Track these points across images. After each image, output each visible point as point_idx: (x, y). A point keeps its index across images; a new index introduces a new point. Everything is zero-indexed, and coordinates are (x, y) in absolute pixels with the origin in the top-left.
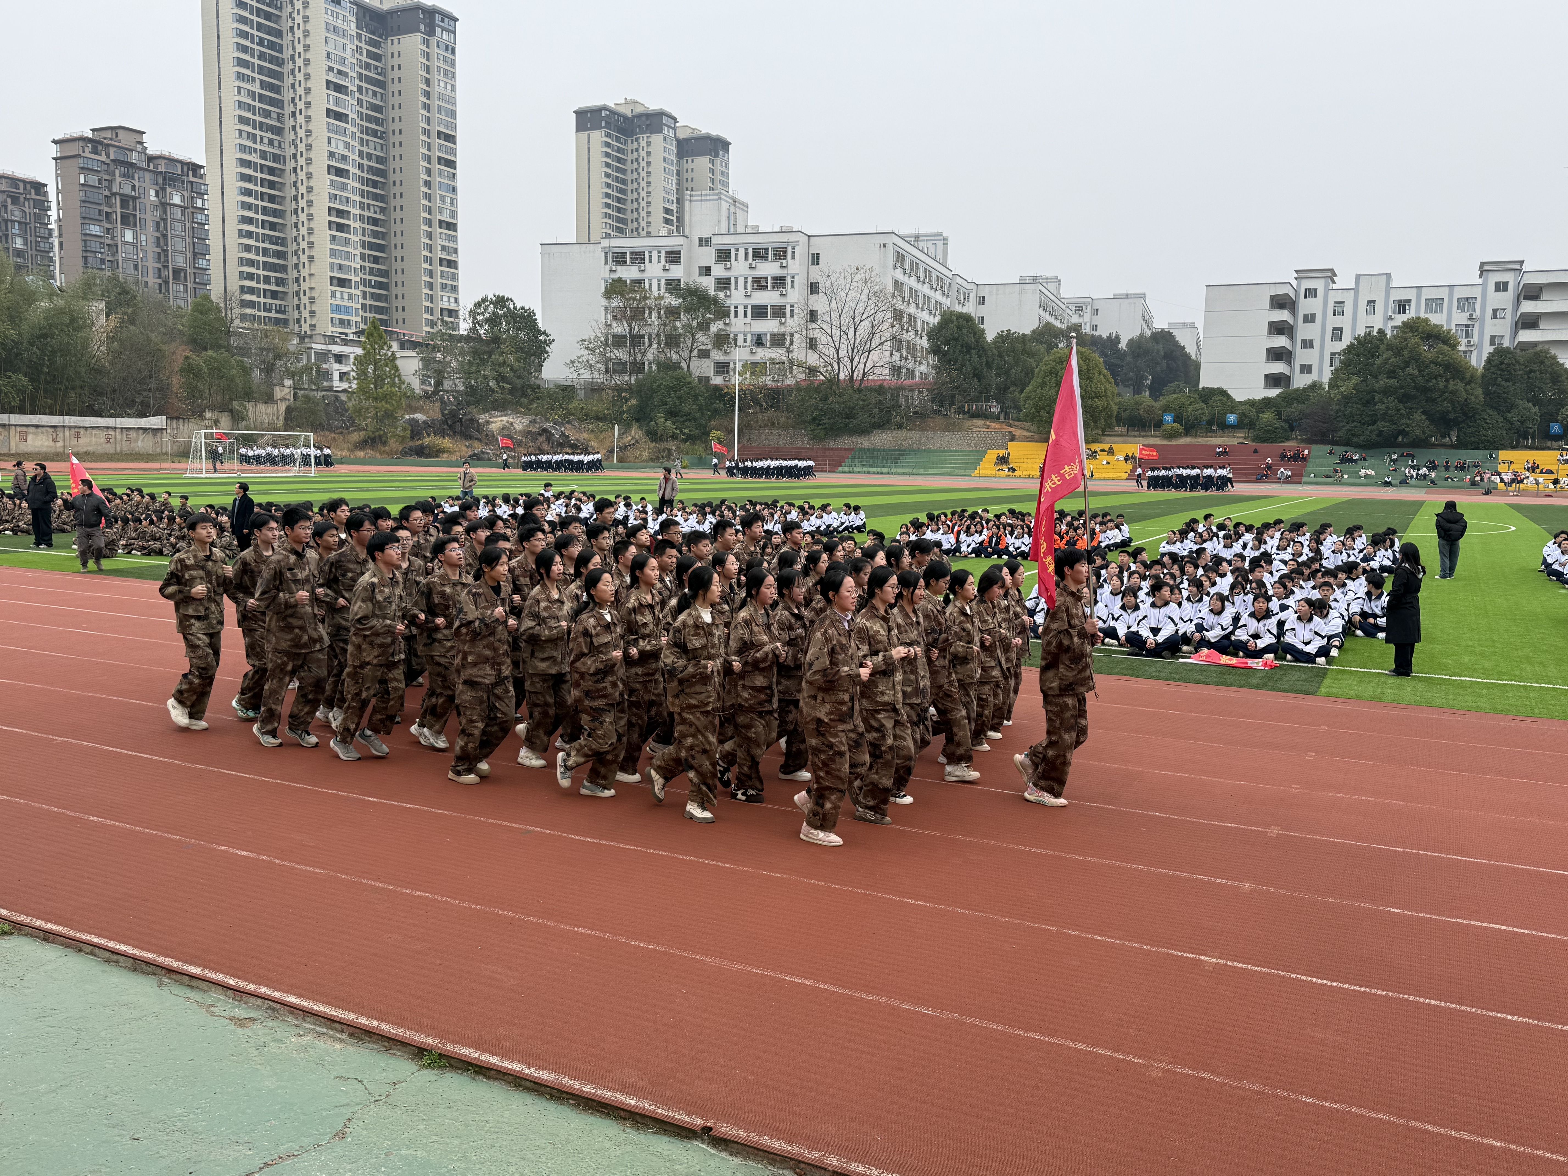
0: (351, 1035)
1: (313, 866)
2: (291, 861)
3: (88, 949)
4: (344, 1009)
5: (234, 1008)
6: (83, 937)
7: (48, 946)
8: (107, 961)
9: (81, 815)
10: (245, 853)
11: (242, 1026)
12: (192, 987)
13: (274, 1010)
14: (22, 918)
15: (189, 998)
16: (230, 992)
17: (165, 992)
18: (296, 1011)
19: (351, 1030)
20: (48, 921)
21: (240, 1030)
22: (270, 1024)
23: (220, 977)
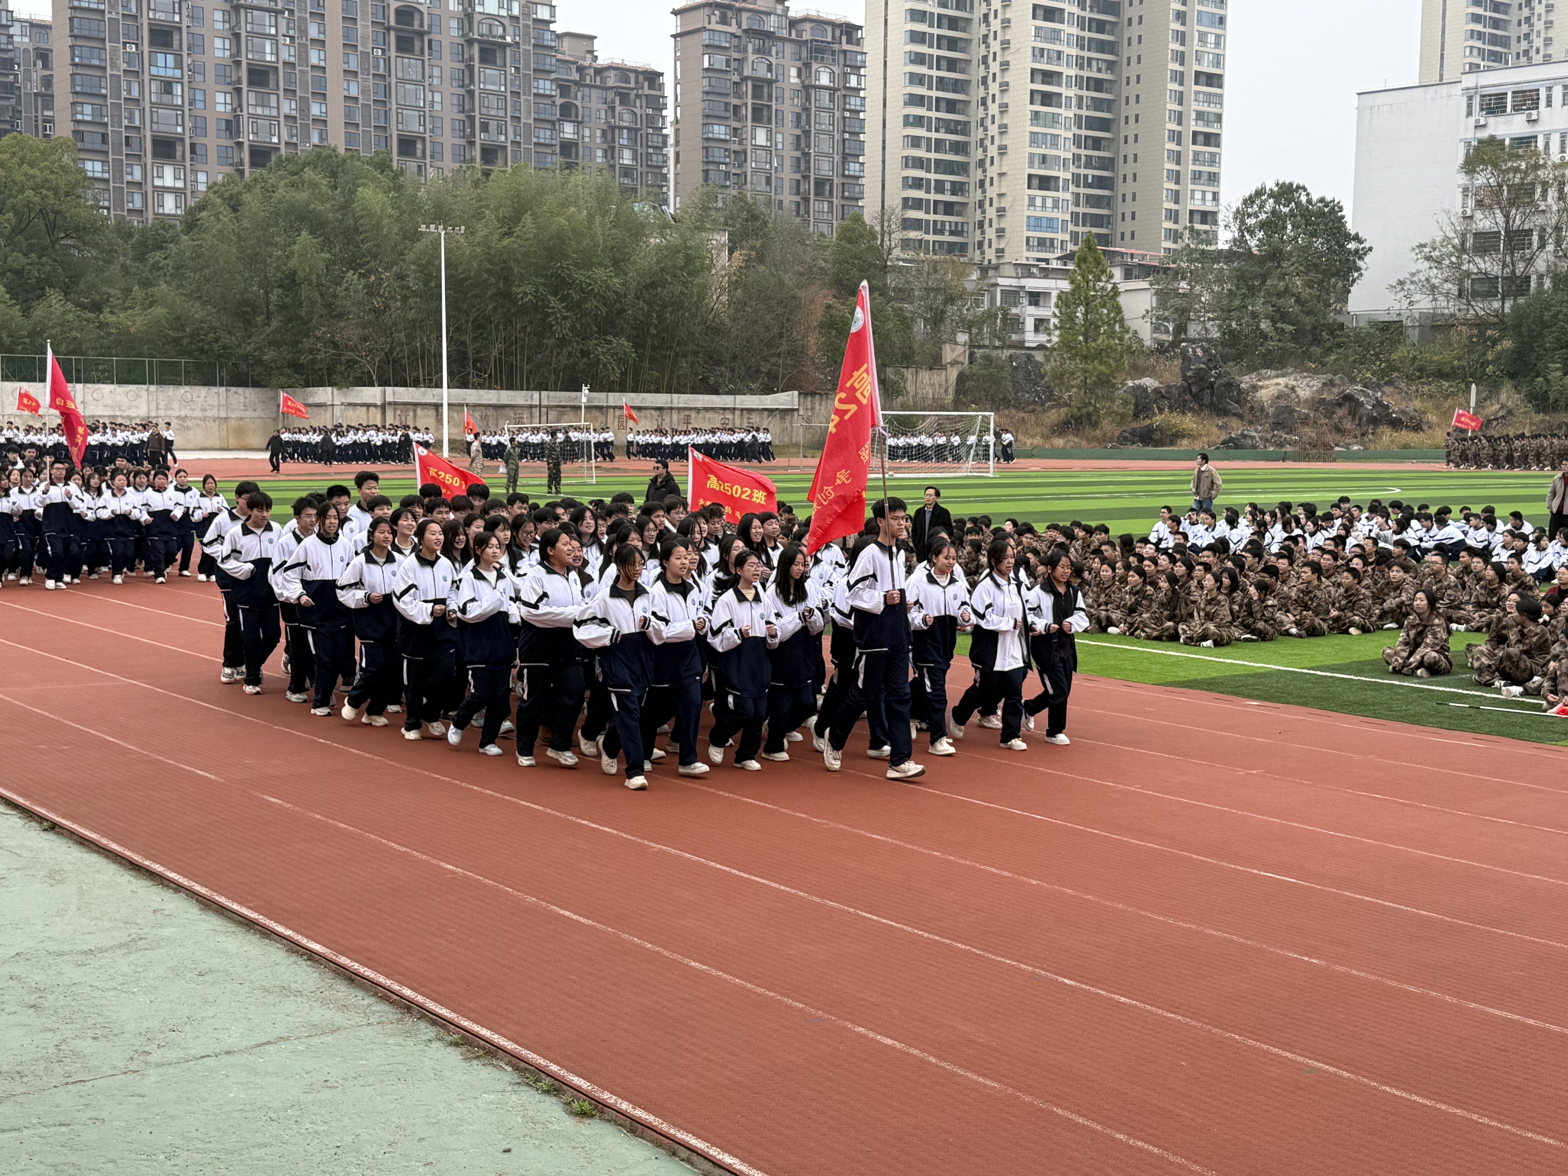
1: (984, 1075)
2: (953, 1063)
3: (685, 1153)
6: (679, 1135)
7: (635, 1141)
9: (679, 958)
10: (889, 1041)
14: (606, 1096)
20: (636, 1104)
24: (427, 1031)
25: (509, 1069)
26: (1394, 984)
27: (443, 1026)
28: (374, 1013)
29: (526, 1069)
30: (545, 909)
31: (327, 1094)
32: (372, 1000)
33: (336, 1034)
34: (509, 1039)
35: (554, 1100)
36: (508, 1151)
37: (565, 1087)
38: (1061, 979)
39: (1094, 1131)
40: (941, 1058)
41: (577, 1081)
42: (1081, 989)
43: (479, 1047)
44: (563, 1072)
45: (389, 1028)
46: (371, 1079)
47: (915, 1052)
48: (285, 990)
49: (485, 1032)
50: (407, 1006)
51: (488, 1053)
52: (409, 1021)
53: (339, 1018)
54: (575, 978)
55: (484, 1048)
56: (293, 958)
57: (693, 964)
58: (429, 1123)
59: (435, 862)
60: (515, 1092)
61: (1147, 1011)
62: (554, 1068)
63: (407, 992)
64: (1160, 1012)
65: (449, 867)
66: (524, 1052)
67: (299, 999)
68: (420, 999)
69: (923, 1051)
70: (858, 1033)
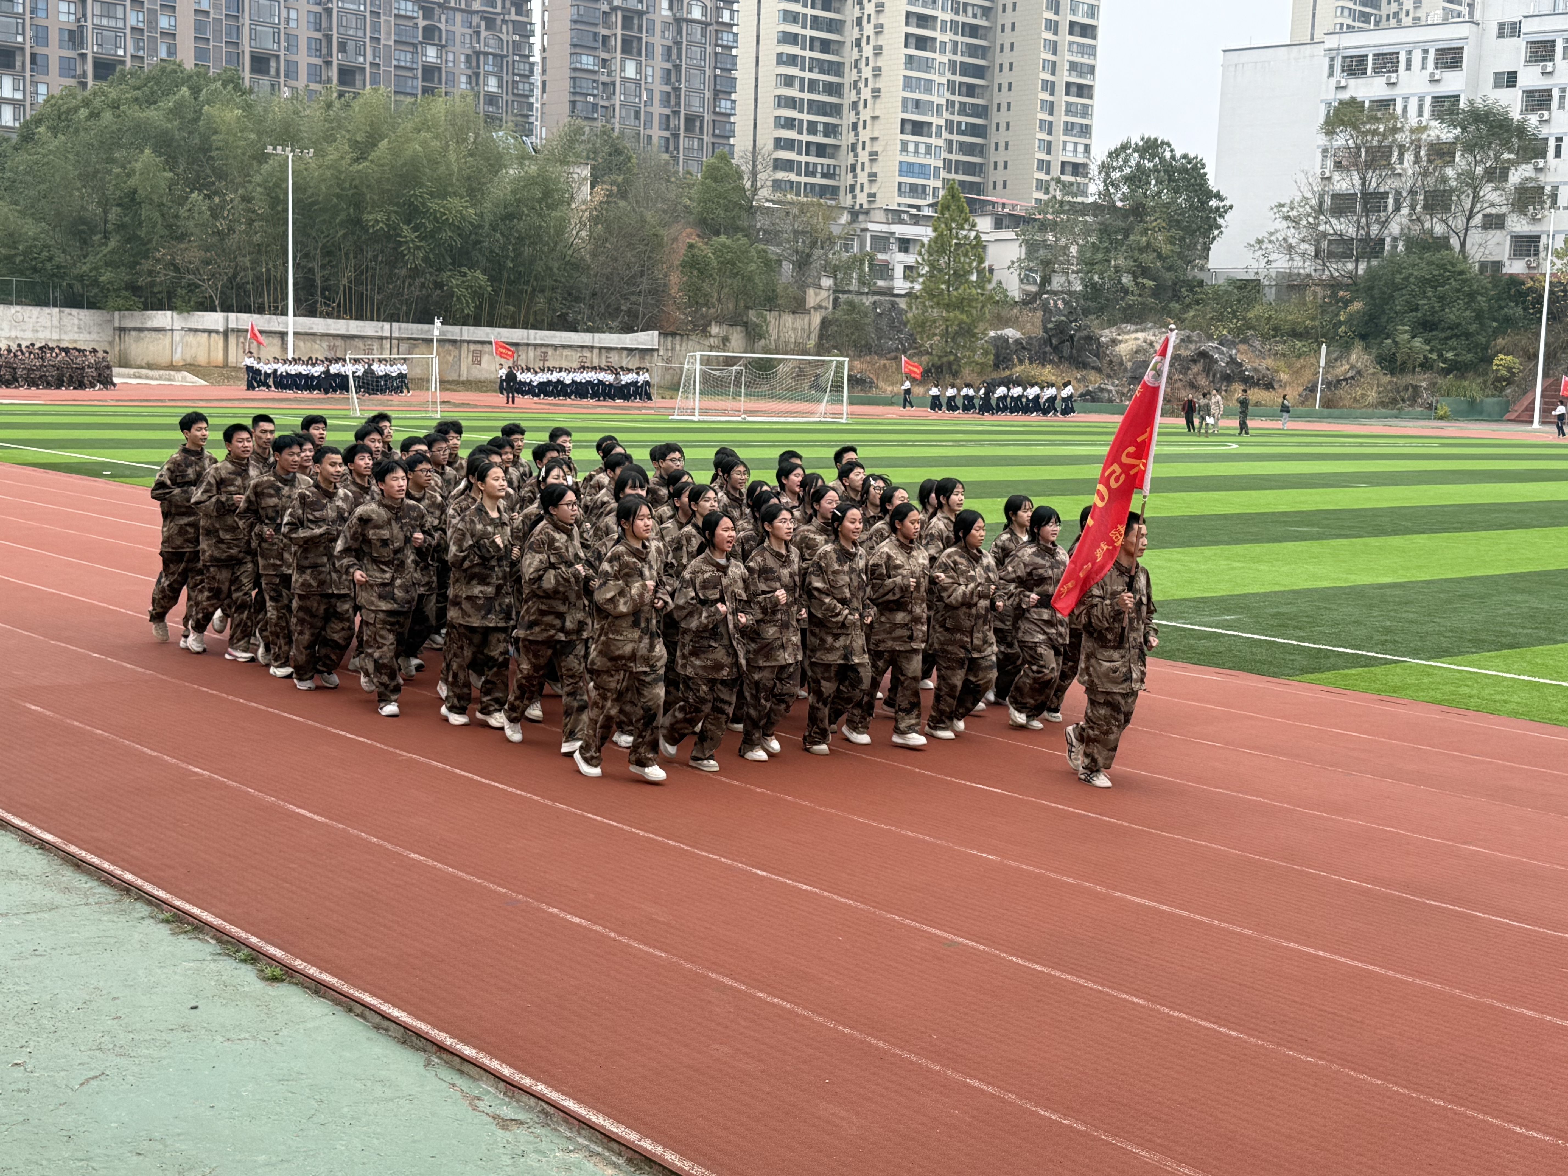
0: (630, 1161)
1: (655, 947)
2: (630, 937)
3: (359, 1009)
4: (628, 1126)
5: (502, 1105)
6: (357, 994)
7: (317, 1000)
8: (377, 1027)
9: (400, 850)
10: (577, 920)
11: (504, 1127)
12: (461, 1072)
13: (547, 1114)
14: (299, 964)
15: (454, 1085)
16: (502, 1085)
17: (430, 1074)
18: (571, 1120)
19: (630, 1154)
20: (323, 969)
21: (500, 1133)
22: (538, 1131)
23: (494, 1064)
24: (142, 909)
25: (213, 942)
26: (1055, 876)
27: (157, 906)
28: (94, 894)
29: (228, 942)
30: (283, 807)
31: (33, 961)
32: (95, 883)
33: (53, 912)
34: (217, 916)
35: (250, 967)
36: (196, 1008)
37: (261, 956)
38: (754, 870)
39: (739, 991)
40: (620, 933)
41: (272, 950)
42: (771, 879)
43: (188, 924)
44: (261, 944)
45: (105, 907)
46: (78, 949)
47: (598, 928)
48: (11, 874)
49: (196, 911)
50: (127, 889)
51: (196, 928)
52: (127, 901)
53: (59, 898)
54: (294, 866)
55: (192, 924)
56: (26, 847)
57: (412, 855)
58: (125, 986)
59: (184, 765)
60: (214, 961)
61: (825, 897)
62: (254, 940)
63: (128, 876)
64: (835, 897)
65: (197, 770)
66: (229, 927)
67: (24, 882)
68: (139, 882)
69: (605, 927)
70: (551, 913)
